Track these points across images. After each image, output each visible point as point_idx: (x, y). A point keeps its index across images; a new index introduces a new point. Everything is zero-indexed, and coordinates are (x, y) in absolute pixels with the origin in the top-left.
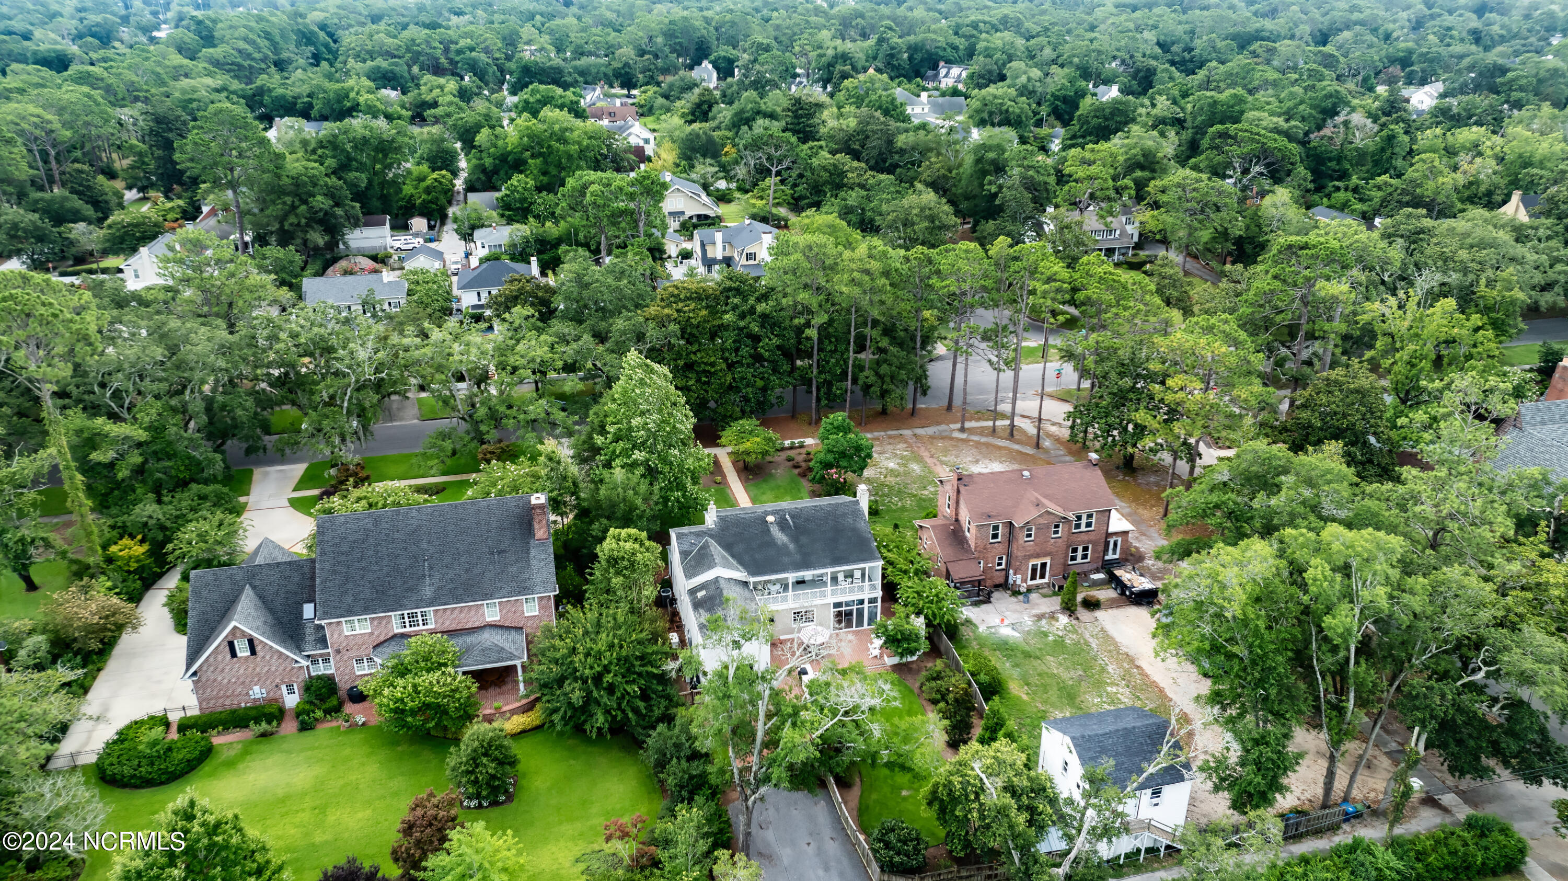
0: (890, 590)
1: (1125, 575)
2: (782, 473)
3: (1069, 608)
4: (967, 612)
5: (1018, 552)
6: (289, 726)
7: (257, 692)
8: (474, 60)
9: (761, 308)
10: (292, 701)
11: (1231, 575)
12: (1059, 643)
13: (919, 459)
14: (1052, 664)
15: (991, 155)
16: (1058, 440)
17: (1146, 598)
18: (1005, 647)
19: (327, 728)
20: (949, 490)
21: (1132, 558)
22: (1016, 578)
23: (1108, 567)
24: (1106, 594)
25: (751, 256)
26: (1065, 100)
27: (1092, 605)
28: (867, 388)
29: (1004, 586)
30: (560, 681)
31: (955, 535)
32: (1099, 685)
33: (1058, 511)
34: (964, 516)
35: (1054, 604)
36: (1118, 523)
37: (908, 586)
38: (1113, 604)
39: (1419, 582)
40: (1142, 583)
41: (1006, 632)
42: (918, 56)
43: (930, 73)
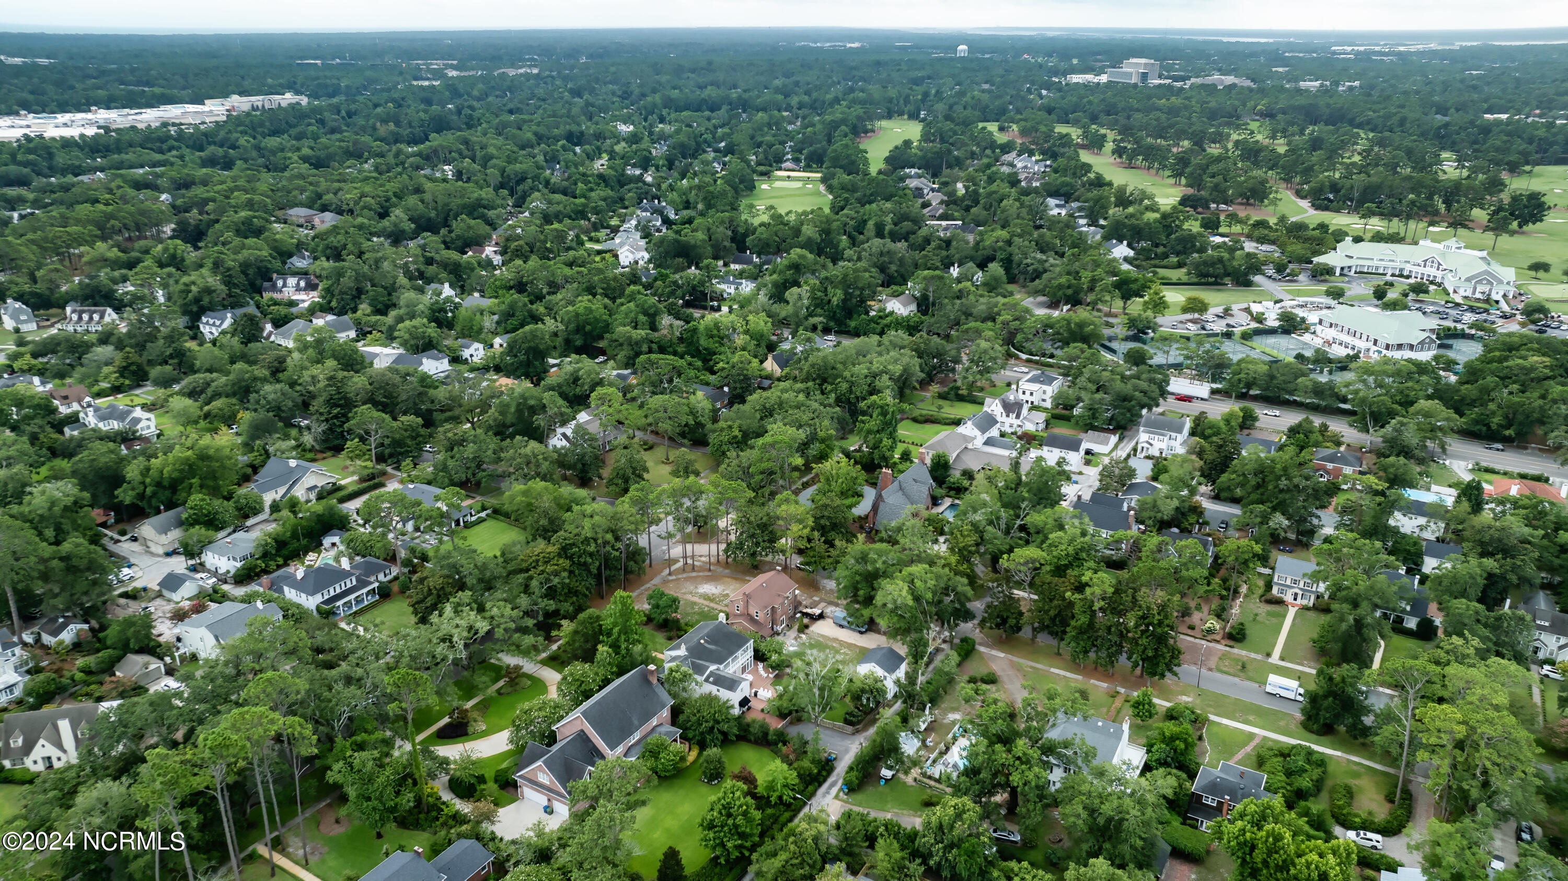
1: (807, 611)
3: (802, 631)
5: (777, 617)
12: (811, 644)
17: (821, 616)
18: (796, 654)
22: (777, 628)
23: (797, 611)
24: (807, 621)
27: (807, 627)
31: (752, 619)
32: (837, 652)
33: (784, 594)
34: (753, 611)
35: (795, 633)
36: (796, 591)
37: (764, 646)
38: (813, 623)
40: (816, 611)
41: (792, 649)
42: (251, 272)
43: (266, 284)
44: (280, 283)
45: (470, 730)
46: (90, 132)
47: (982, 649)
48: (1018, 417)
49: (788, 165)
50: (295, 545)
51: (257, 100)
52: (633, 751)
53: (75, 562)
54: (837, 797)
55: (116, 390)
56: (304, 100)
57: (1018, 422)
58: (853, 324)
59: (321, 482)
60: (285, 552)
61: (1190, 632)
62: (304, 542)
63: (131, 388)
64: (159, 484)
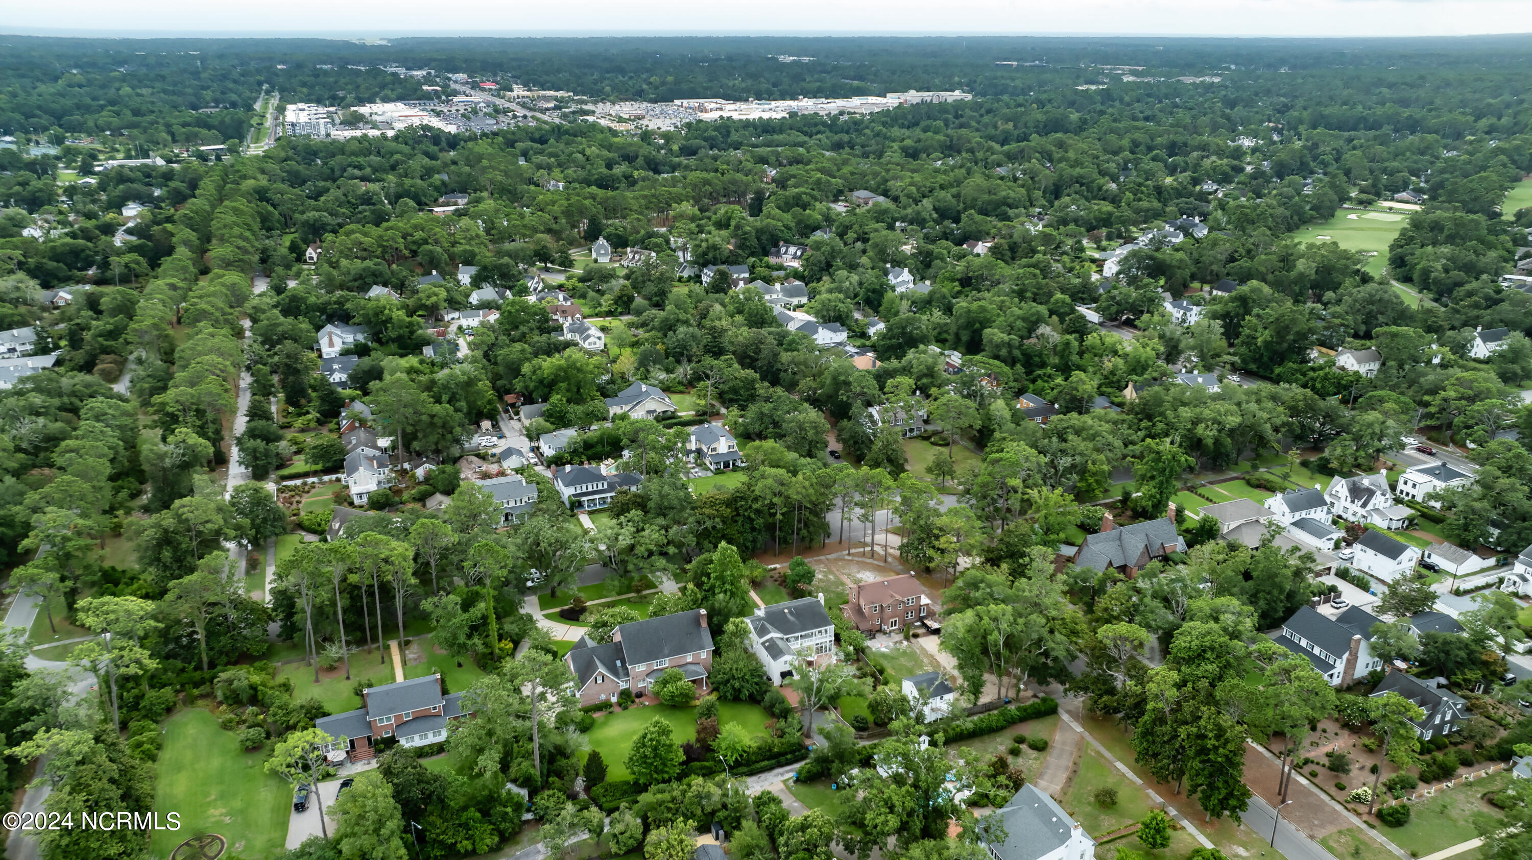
0: (837, 638)
1: (928, 622)
2: (770, 584)
3: (907, 638)
4: (869, 643)
5: (885, 616)
6: (617, 709)
7: (603, 697)
8: (431, 251)
9: (755, 506)
10: (614, 699)
11: (959, 624)
12: (904, 652)
13: (832, 572)
14: (903, 661)
15: (842, 378)
16: (894, 557)
17: (937, 632)
18: (884, 655)
19: (633, 708)
20: (855, 592)
21: (931, 614)
22: (885, 627)
23: (921, 619)
24: (921, 631)
25: (714, 450)
26: (874, 291)
27: (916, 636)
28: (803, 538)
29: (880, 631)
30: (728, 681)
31: (859, 611)
32: (921, 667)
33: (899, 598)
34: (862, 603)
35: (899, 637)
36: (925, 600)
37: (844, 635)
38: (924, 635)
39: (1021, 621)
40: (935, 625)
41: (883, 650)
42: (764, 238)
43: (773, 250)
44: (783, 250)
45: (582, 618)
46: (779, 116)
47: (1065, 717)
48: (1364, 505)
49: (1404, 195)
50: (599, 448)
51: (927, 96)
52: (655, 675)
53: (436, 420)
54: (785, 782)
55: (610, 314)
56: (969, 97)
57: (1362, 512)
58: (1278, 370)
59: (660, 409)
60: (590, 453)
61: (1333, 791)
62: (607, 449)
63: (621, 314)
64: (541, 382)
